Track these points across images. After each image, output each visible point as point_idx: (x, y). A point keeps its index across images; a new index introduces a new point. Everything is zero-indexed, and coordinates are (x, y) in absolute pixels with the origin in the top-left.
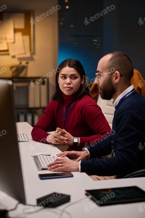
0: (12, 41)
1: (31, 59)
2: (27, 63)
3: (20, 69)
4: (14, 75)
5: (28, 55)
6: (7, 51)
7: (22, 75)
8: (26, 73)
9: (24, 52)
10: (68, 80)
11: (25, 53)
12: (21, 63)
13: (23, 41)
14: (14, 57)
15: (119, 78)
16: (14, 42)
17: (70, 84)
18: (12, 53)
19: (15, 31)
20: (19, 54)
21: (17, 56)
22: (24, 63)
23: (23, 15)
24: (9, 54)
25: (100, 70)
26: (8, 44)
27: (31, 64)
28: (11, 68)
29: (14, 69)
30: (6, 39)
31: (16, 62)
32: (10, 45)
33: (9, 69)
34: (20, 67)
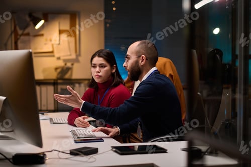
0: (58, 42)
1: (77, 60)
2: (72, 64)
3: (65, 70)
4: (59, 76)
5: (74, 56)
6: (52, 52)
7: (67, 76)
8: (71, 75)
9: (69, 53)
10: (98, 69)
11: (70, 55)
12: (66, 64)
13: (69, 43)
14: (59, 58)
15: (144, 60)
16: (59, 44)
17: (99, 72)
18: (57, 55)
19: (61, 32)
20: (64, 56)
21: (62, 58)
22: (69, 65)
23: (68, 16)
24: (53, 56)
25: (129, 54)
26: (53, 45)
27: (76, 66)
28: (56, 69)
29: (59, 70)
30: (51, 40)
31: (61, 63)
32: (55, 46)
33: (54, 71)
34: (65, 69)
